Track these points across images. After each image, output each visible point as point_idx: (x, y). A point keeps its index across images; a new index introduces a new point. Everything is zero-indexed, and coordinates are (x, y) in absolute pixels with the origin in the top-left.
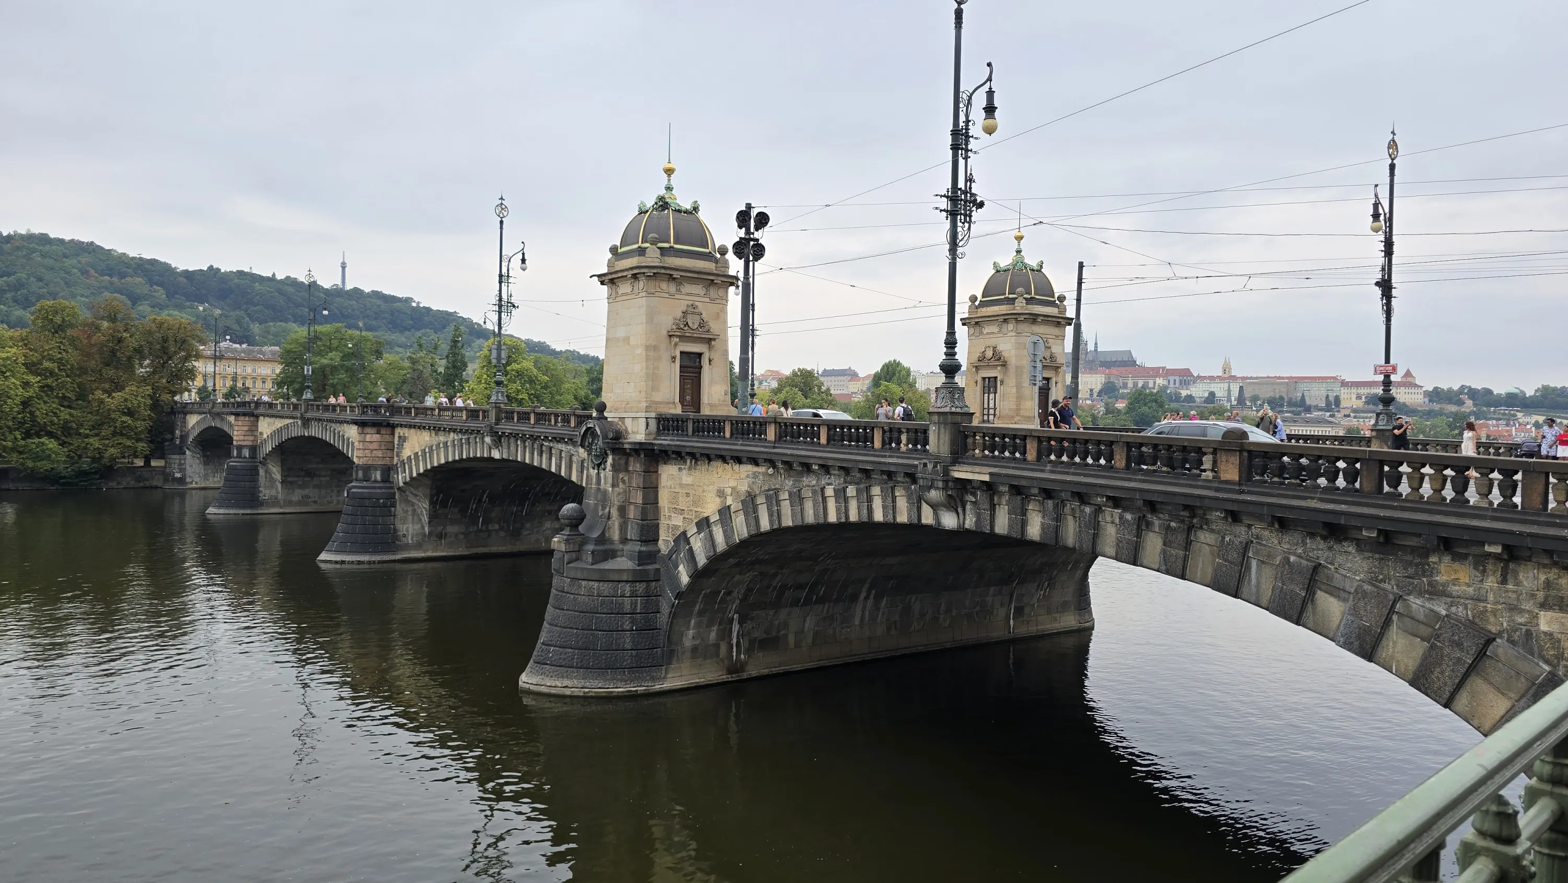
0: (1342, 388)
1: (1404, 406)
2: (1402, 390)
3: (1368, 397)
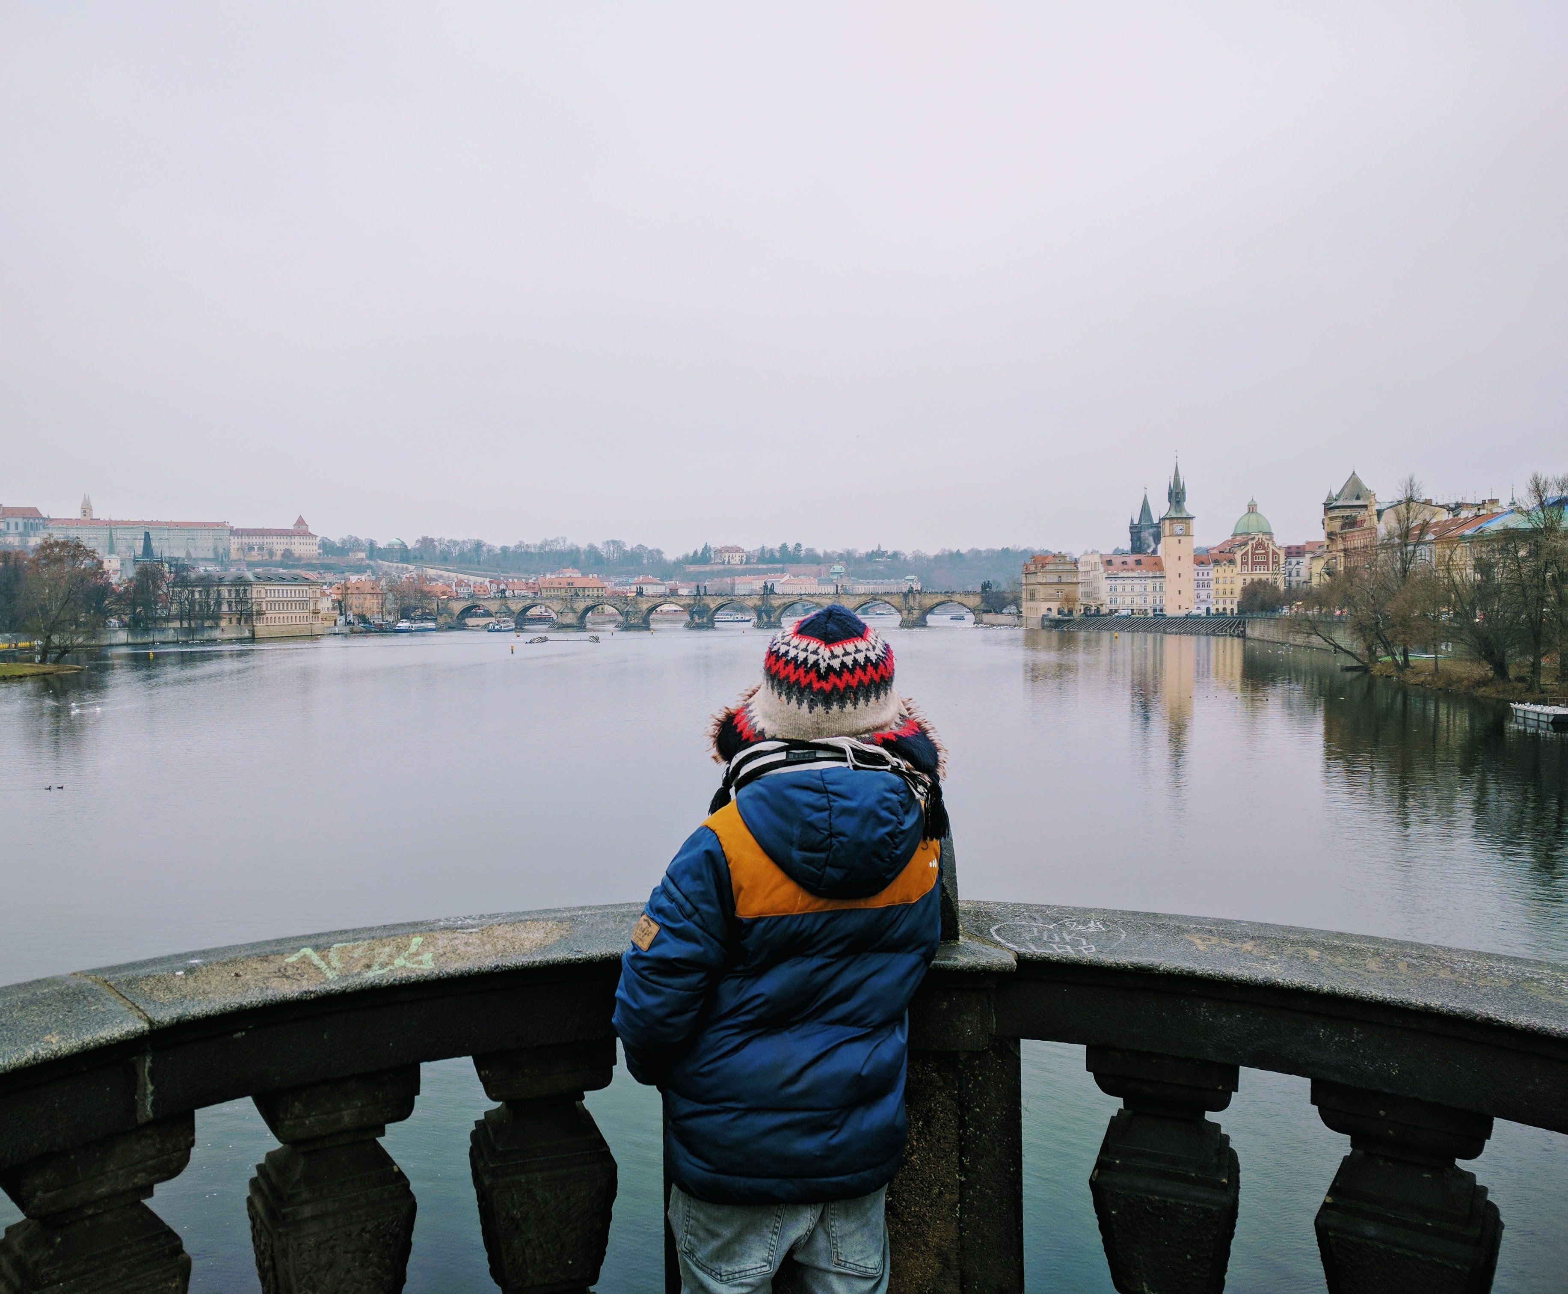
0: (232, 537)
1: (300, 559)
2: (296, 540)
3: (261, 548)
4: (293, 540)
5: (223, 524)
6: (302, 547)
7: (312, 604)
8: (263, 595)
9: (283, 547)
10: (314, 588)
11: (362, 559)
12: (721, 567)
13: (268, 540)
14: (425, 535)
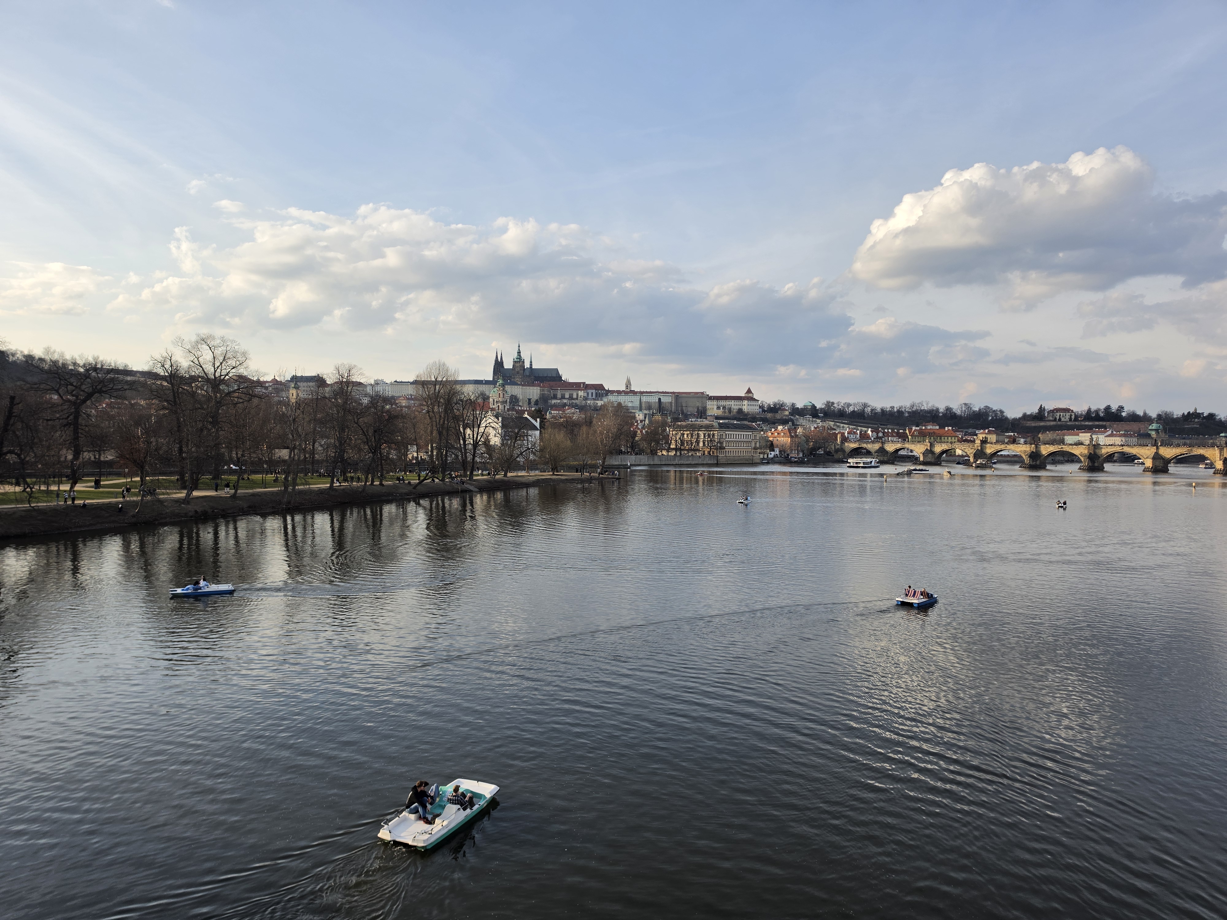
0: (707, 401)
1: (747, 414)
2: (745, 402)
3: (724, 408)
4: (744, 403)
5: (702, 393)
6: (750, 407)
7: (753, 443)
8: (724, 437)
9: (737, 407)
10: (755, 433)
11: (786, 416)
12: (1054, 423)
13: (729, 403)
14: (828, 400)
